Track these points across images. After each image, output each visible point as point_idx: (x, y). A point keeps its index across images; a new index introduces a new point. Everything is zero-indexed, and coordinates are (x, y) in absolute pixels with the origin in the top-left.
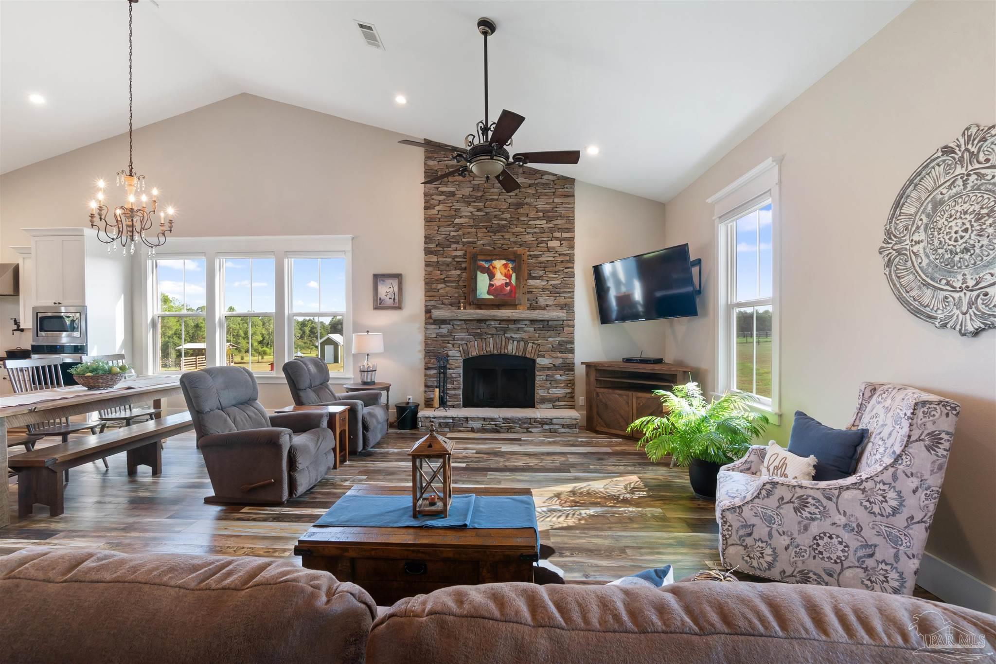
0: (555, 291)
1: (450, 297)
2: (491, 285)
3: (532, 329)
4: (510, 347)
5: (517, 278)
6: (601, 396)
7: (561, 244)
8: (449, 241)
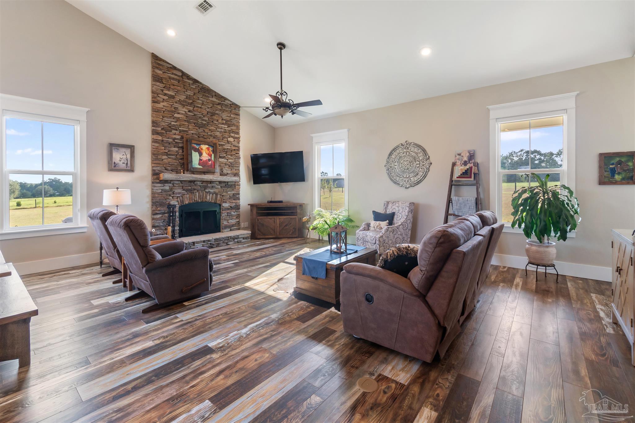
0: (231, 166)
1: (171, 165)
2: (200, 160)
3: (220, 187)
4: (208, 198)
5: (215, 157)
6: (260, 220)
7: (234, 140)
8: (170, 128)
